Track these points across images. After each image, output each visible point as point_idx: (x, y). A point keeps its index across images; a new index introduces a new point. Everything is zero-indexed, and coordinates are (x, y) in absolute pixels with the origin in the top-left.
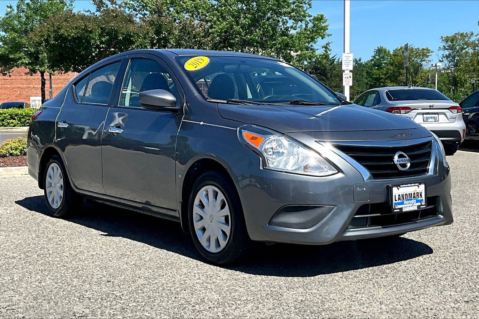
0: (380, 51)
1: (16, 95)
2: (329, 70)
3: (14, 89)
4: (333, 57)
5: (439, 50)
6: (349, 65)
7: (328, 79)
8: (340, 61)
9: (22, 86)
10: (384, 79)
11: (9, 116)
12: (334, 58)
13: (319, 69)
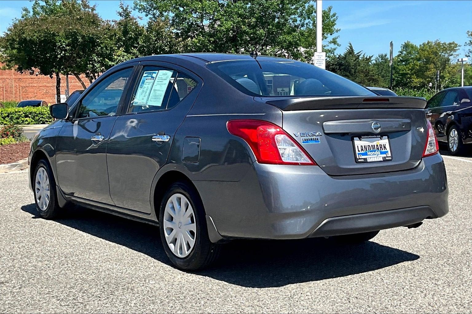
0: (406, 46)
1: (42, 93)
2: (353, 66)
3: (40, 87)
4: (358, 53)
5: (465, 45)
6: (321, 64)
7: (352, 75)
8: (365, 57)
9: (48, 85)
10: (410, 74)
11: (24, 114)
12: (360, 53)
13: (342, 65)
